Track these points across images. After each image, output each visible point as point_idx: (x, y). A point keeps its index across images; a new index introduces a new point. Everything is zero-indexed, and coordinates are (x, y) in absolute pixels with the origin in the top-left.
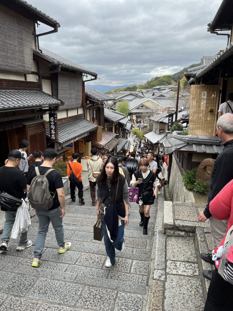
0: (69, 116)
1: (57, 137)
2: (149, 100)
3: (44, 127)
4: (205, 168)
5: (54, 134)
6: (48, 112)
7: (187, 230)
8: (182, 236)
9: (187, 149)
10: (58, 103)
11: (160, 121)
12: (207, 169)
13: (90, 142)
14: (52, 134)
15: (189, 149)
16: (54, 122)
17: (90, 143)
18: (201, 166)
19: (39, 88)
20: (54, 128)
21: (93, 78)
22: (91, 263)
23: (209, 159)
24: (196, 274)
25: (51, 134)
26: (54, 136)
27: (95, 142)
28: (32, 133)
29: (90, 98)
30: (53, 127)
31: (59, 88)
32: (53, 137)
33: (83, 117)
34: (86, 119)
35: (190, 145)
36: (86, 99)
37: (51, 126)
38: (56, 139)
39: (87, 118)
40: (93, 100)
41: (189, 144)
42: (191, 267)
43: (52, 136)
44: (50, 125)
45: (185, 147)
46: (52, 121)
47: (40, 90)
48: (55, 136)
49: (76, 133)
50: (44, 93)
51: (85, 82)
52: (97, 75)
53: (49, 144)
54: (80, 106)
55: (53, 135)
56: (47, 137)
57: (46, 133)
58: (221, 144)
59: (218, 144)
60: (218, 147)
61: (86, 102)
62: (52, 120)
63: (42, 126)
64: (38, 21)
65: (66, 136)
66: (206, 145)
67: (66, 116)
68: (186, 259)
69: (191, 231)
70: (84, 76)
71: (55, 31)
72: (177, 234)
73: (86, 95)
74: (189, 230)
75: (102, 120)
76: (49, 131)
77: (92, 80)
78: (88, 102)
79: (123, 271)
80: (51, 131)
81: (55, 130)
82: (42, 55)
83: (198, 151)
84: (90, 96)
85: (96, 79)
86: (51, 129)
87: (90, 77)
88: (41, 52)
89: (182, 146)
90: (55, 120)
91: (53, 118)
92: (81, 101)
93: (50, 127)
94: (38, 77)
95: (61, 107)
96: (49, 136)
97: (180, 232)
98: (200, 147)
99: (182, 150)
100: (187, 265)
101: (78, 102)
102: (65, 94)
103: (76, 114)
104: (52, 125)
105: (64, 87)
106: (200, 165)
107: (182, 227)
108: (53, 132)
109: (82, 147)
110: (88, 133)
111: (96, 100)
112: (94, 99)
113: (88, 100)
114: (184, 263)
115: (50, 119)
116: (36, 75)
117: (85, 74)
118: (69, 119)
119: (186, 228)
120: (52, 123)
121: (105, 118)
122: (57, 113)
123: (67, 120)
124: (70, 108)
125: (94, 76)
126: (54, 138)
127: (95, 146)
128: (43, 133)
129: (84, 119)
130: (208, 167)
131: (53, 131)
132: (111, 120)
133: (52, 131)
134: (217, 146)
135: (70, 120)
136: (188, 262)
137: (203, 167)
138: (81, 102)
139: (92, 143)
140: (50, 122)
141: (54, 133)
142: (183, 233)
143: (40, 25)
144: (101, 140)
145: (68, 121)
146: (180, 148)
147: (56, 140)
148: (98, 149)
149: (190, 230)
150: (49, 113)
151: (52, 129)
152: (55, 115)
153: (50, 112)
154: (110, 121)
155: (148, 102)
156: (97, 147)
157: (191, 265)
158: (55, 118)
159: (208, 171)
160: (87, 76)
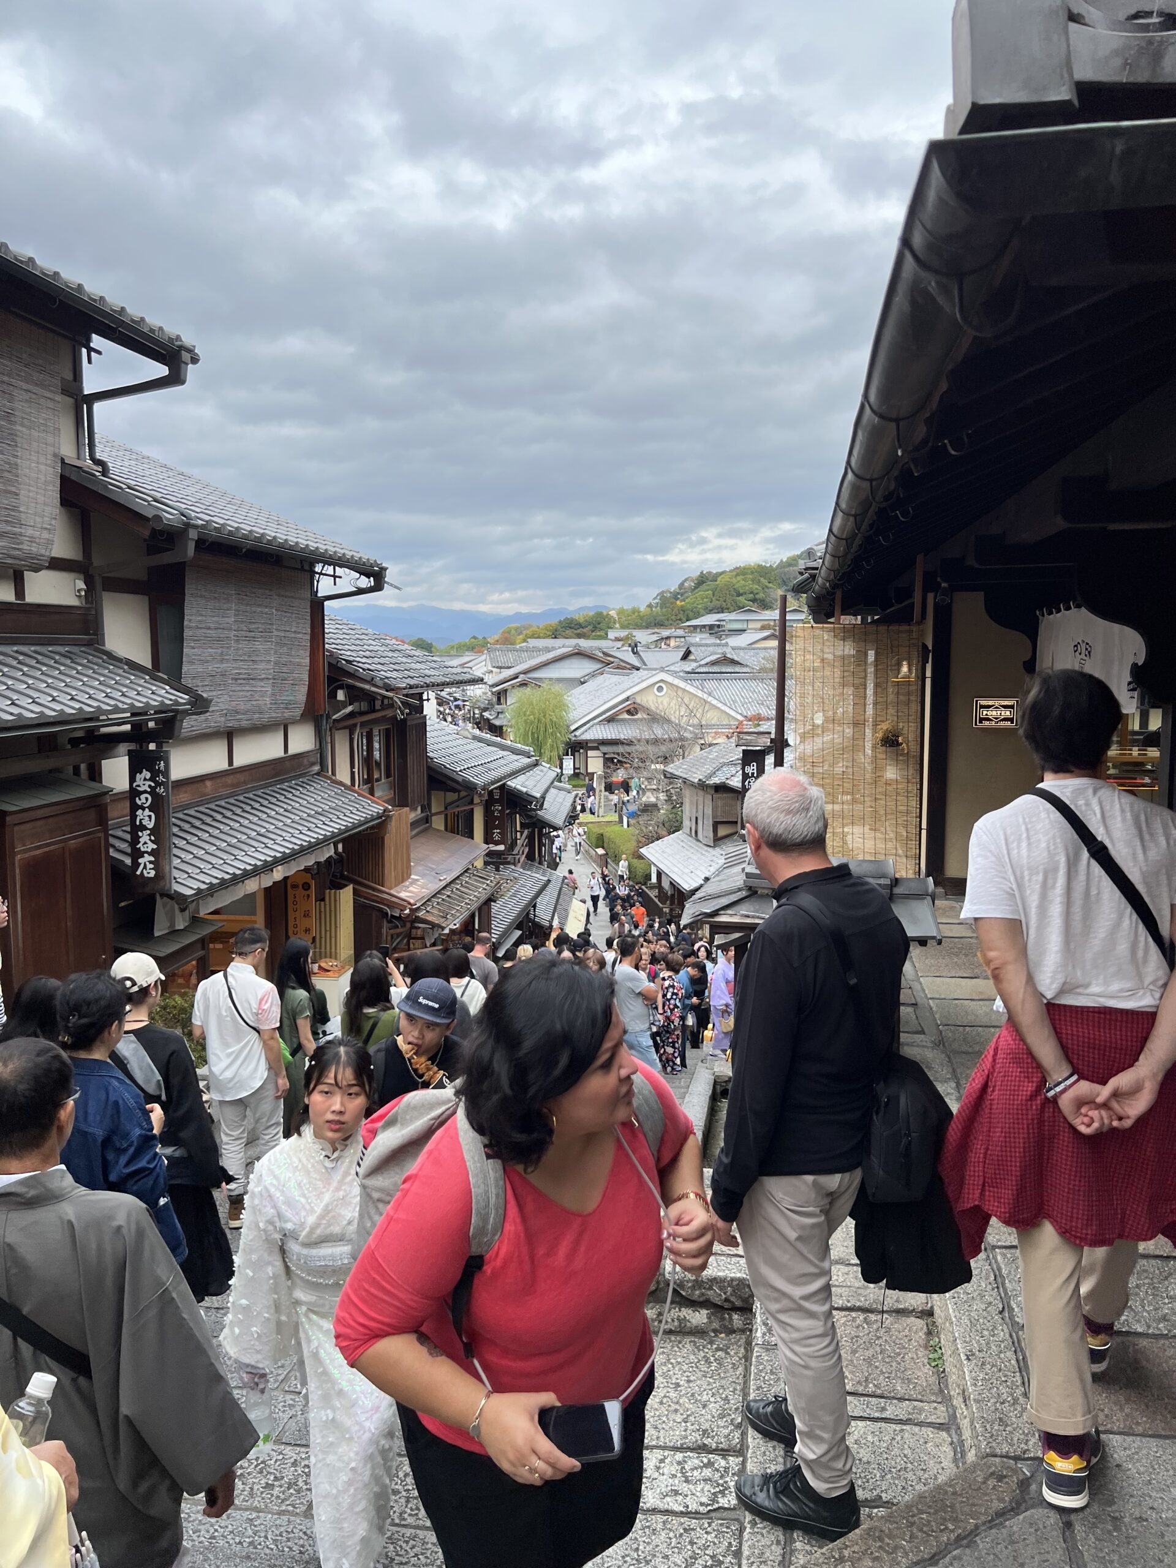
0: (238, 762)
1: (167, 868)
2: (662, 681)
3: (102, 820)
5: (150, 854)
6: (123, 748)
7: (716, 1301)
8: (698, 1332)
9: (748, 916)
10: (177, 703)
11: (715, 780)
13: (351, 886)
14: (142, 854)
15: (753, 917)
16: (153, 792)
17: (346, 897)
19: (89, 634)
20: (151, 825)
21: (365, 582)
22: (256, 1487)
24: (723, 1502)
25: (137, 854)
26: (150, 862)
27: (374, 889)
28: (39, 847)
29: (353, 675)
30: (145, 817)
31: (187, 633)
32: (145, 867)
33: (317, 768)
34: (329, 778)
35: (762, 896)
36: (331, 680)
37: (139, 812)
38: (160, 876)
39: (334, 773)
40: (367, 687)
41: (756, 892)
42: (707, 1472)
43: (140, 860)
44: (134, 808)
45: (737, 908)
46: (145, 792)
47: (89, 644)
48: (156, 865)
49: (270, 843)
50: (110, 656)
51: (326, 603)
52: (386, 569)
53: (123, 904)
54: (298, 713)
55: (148, 858)
56: (116, 869)
57: (108, 845)
58: (897, 890)
61: (333, 695)
62: (145, 787)
63: (92, 815)
64: (95, 337)
65: (214, 860)
67: (224, 766)
68: (694, 1438)
69: (738, 1303)
70: (321, 574)
71: (175, 378)
72: (676, 1323)
73: (329, 663)
74: (726, 1300)
75: (416, 781)
76: (128, 837)
77: (360, 591)
78: (341, 695)
79: (410, 1520)
80: (135, 840)
81: (153, 831)
82: (105, 485)
84: (350, 668)
85: (378, 587)
86: (136, 829)
87: (349, 580)
88: (105, 472)
89: (725, 901)
90: (158, 784)
91: (148, 775)
92: (304, 690)
93: (134, 816)
94: (81, 585)
95: (189, 725)
96: (128, 861)
97: (686, 1313)
99: (723, 918)
100: (693, 1460)
101: (286, 697)
102: (222, 661)
103: (280, 753)
104: (143, 809)
105: (212, 625)
107: (693, 1288)
108: (146, 842)
109: (307, 915)
110: (340, 846)
111: (380, 684)
112: (371, 681)
113: (341, 687)
114: (679, 1456)
115: (132, 779)
116: (72, 575)
117: (330, 570)
118: (241, 777)
119: (710, 1288)
120: (144, 800)
121: (429, 768)
122: (167, 752)
123: (229, 780)
124: (244, 724)
125: (368, 576)
126: (152, 874)
127: (373, 907)
128: (95, 850)
129: (318, 774)
131: (144, 837)
132: (460, 779)
133: (142, 840)
135: (245, 783)
136: (702, 1449)
138: (301, 694)
139: (356, 892)
140: (134, 793)
141: (152, 846)
142: (699, 1317)
143: (99, 352)
144: (404, 876)
145: (233, 786)
146: (715, 913)
147: (162, 883)
148: (389, 922)
149: (733, 1299)
150: (130, 753)
151: (143, 828)
152: (160, 759)
153: (132, 746)
154: (457, 782)
155: (660, 689)
156: (380, 910)
157: (710, 1464)
158: (158, 774)
160: (335, 577)
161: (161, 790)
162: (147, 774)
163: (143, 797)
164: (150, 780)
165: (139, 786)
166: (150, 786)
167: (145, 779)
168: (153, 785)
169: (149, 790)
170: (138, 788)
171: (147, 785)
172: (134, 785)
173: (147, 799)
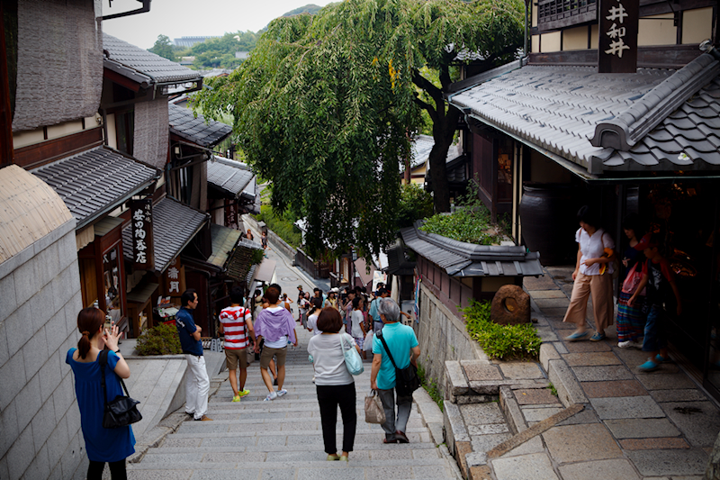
1: (152, 258)
4: (504, 302)
5: (143, 251)
12: (507, 303)
14: (139, 252)
16: (144, 220)
18: (497, 300)
20: (143, 237)
23: (508, 286)
25: (136, 252)
26: (144, 256)
29: (185, 139)
30: (141, 233)
32: (141, 258)
33: (165, 194)
34: (172, 199)
35: (477, 263)
36: (172, 142)
37: (137, 231)
38: (148, 262)
39: (173, 196)
41: (474, 262)
43: (138, 255)
44: (135, 229)
46: (140, 220)
48: (147, 256)
54: (164, 165)
55: (142, 253)
59: (522, 259)
60: (522, 264)
61: (173, 151)
62: (139, 218)
63: (118, 233)
66: (502, 262)
68: (492, 422)
69: (494, 393)
71: (146, 9)
72: (474, 400)
73: (172, 133)
74: (490, 392)
76: (132, 244)
77: (189, 91)
78: (177, 151)
80: (135, 244)
81: (145, 240)
83: (492, 273)
85: (200, 88)
86: (135, 239)
88: (108, 56)
92: (167, 150)
93: (134, 233)
94: (99, 116)
97: (477, 397)
98: (493, 265)
104: (139, 229)
106: (495, 299)
107: (480, 390)
108: (141, 246)
111: (201, 143)
112: (196, 142)
113: (177, 146)
115: (133, 214)
119: (485, 389)
122: (150, 200)
126: (145, 261)
129: (166, 197)
130: (508, 300)
132: (224, 191)
133: (139, 245)
134: (520, 261)
137: (500, 301)
140: (134, 221)
141: (144, 247)
147: (150, 266)
151: (139, 238)
152: (147, 204)
158: (147, 211)
159: (509, 307)
161: (148, 219)
162: (141, 212)
163: (139, 223)
164: (143, 214)
166: (142, 217)
170: (136, 219)
172: (134, 217)
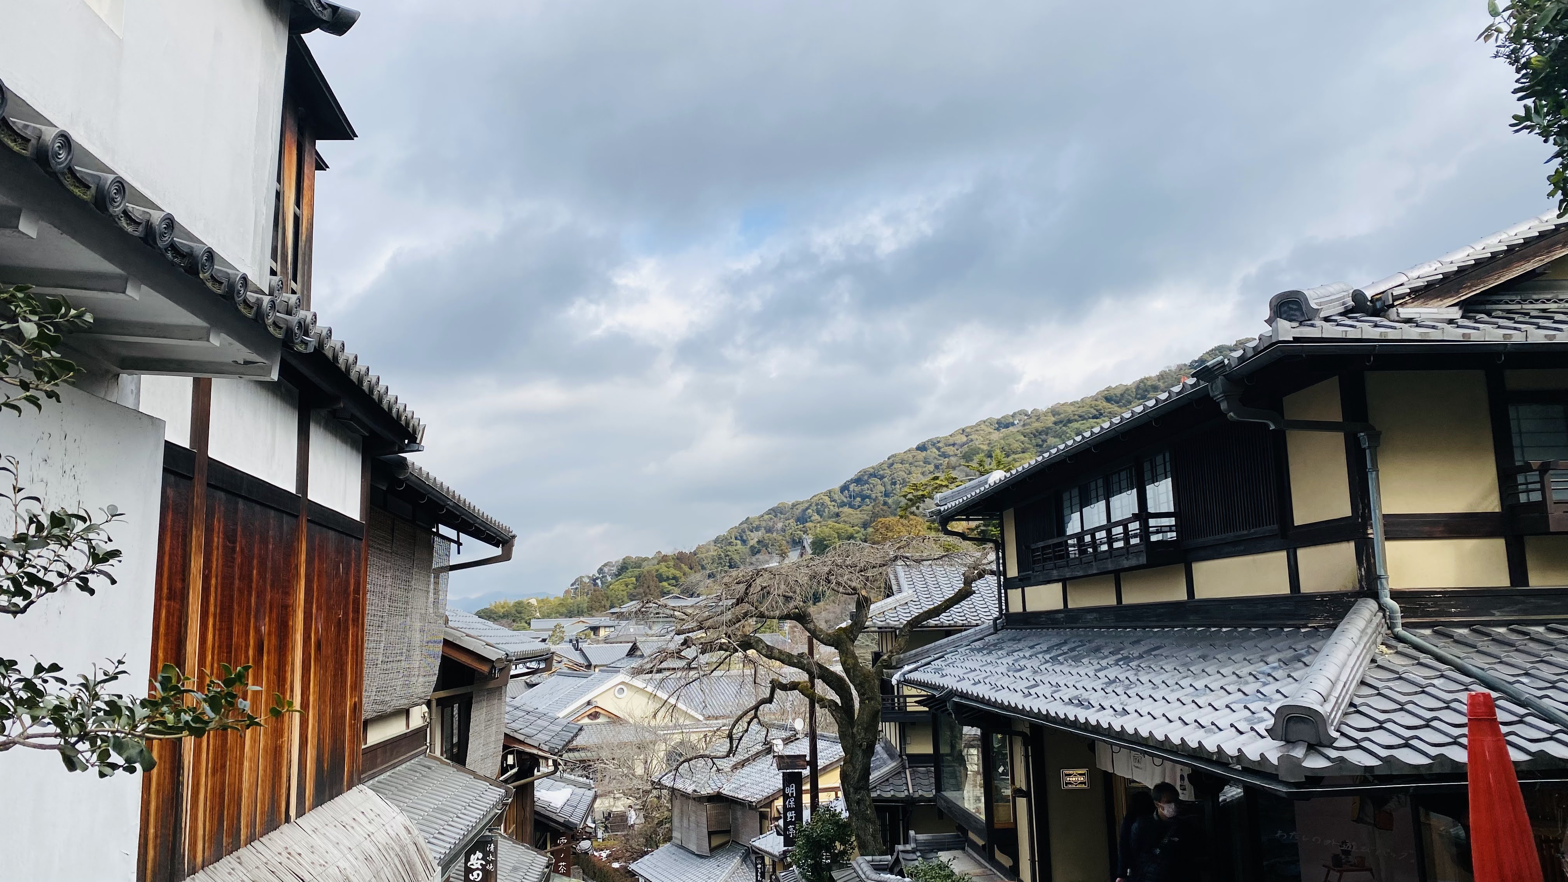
2: (623, 683)
11: (709, 790)
16: (483, 869)
29: (524, 743)
71: (506, 556)
77: (532, 672)
78: (510, 760)
85: (547, 669)
92: (499, 759)
94: (426, 709)
113: (511, 753)
115: (467, 860)
121: (537, 813)
122: (496, 837)
138: (497, 763)
140: (468, 871)
152: (491, 842)
155: (621, 691)
158: (490, 855)
161: (490, 867)
162: (479, 855)
163: (475, 873)
164: (482, 859)
165: (473, 865)
166: (481, 864)
167: (478, 859)
168: (484, 863)
169: (480, 867)
170: (472, 867)
171: (479, 864)
172: (468, 865)
173: (478, 875)
